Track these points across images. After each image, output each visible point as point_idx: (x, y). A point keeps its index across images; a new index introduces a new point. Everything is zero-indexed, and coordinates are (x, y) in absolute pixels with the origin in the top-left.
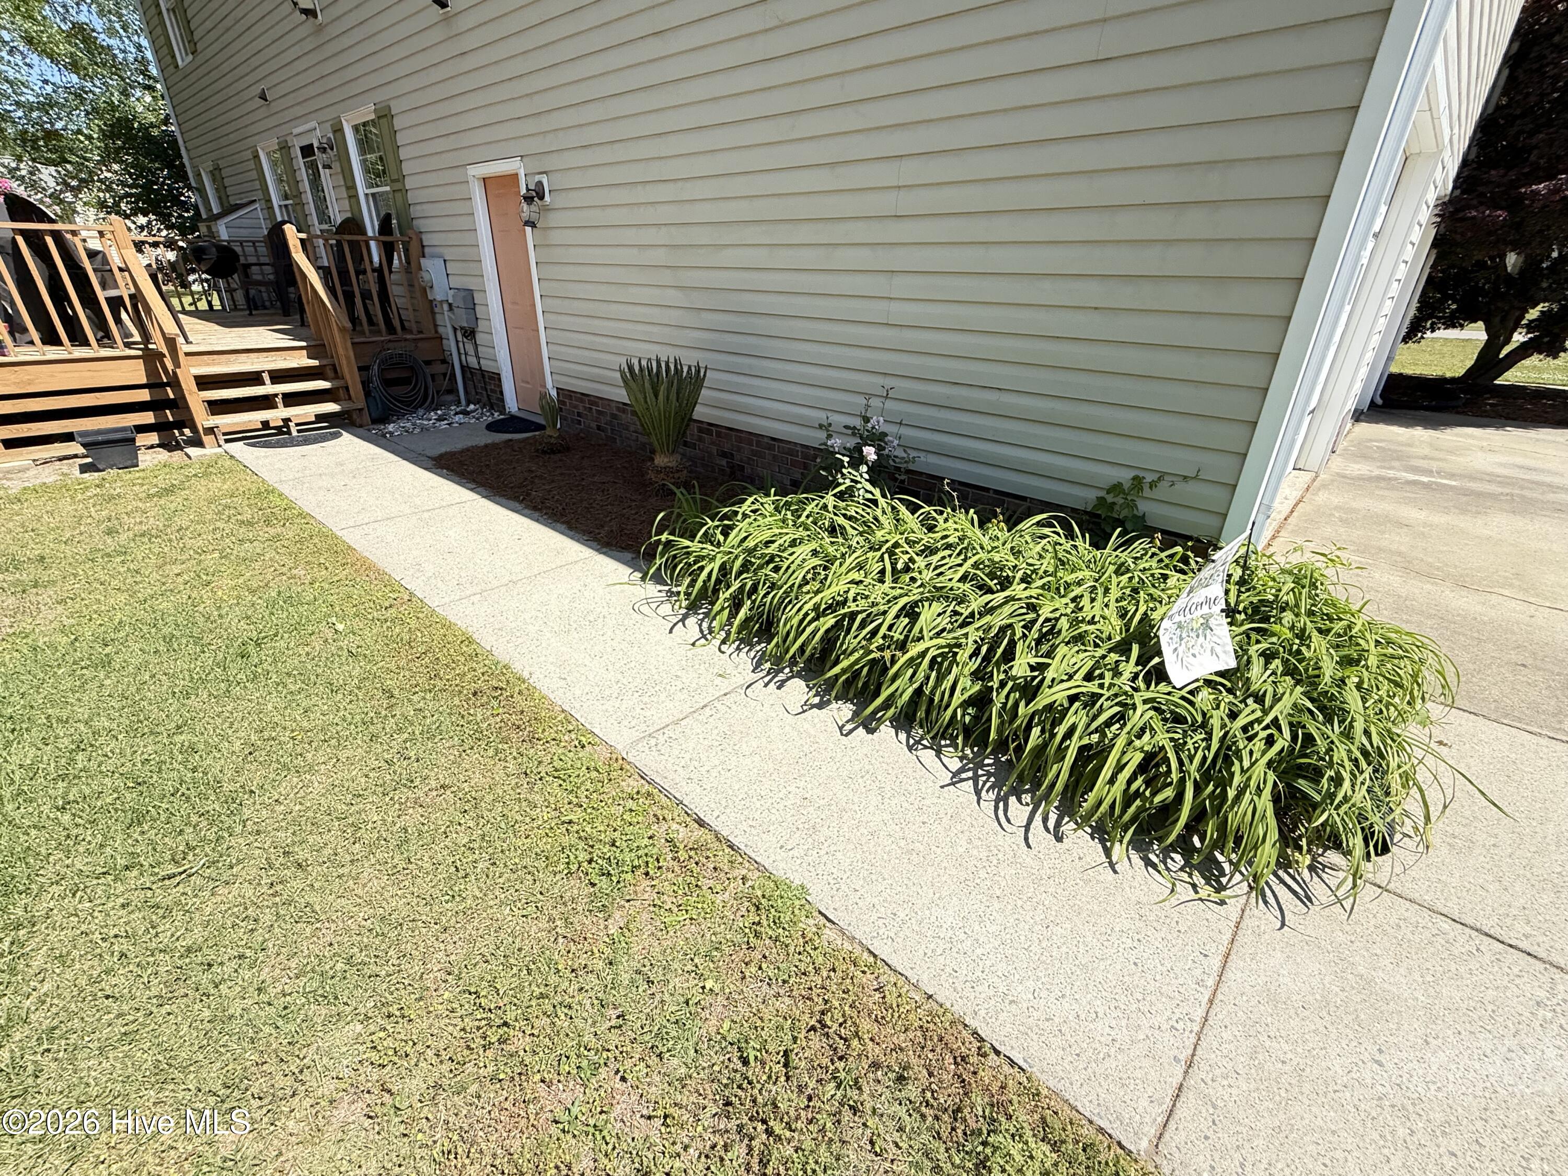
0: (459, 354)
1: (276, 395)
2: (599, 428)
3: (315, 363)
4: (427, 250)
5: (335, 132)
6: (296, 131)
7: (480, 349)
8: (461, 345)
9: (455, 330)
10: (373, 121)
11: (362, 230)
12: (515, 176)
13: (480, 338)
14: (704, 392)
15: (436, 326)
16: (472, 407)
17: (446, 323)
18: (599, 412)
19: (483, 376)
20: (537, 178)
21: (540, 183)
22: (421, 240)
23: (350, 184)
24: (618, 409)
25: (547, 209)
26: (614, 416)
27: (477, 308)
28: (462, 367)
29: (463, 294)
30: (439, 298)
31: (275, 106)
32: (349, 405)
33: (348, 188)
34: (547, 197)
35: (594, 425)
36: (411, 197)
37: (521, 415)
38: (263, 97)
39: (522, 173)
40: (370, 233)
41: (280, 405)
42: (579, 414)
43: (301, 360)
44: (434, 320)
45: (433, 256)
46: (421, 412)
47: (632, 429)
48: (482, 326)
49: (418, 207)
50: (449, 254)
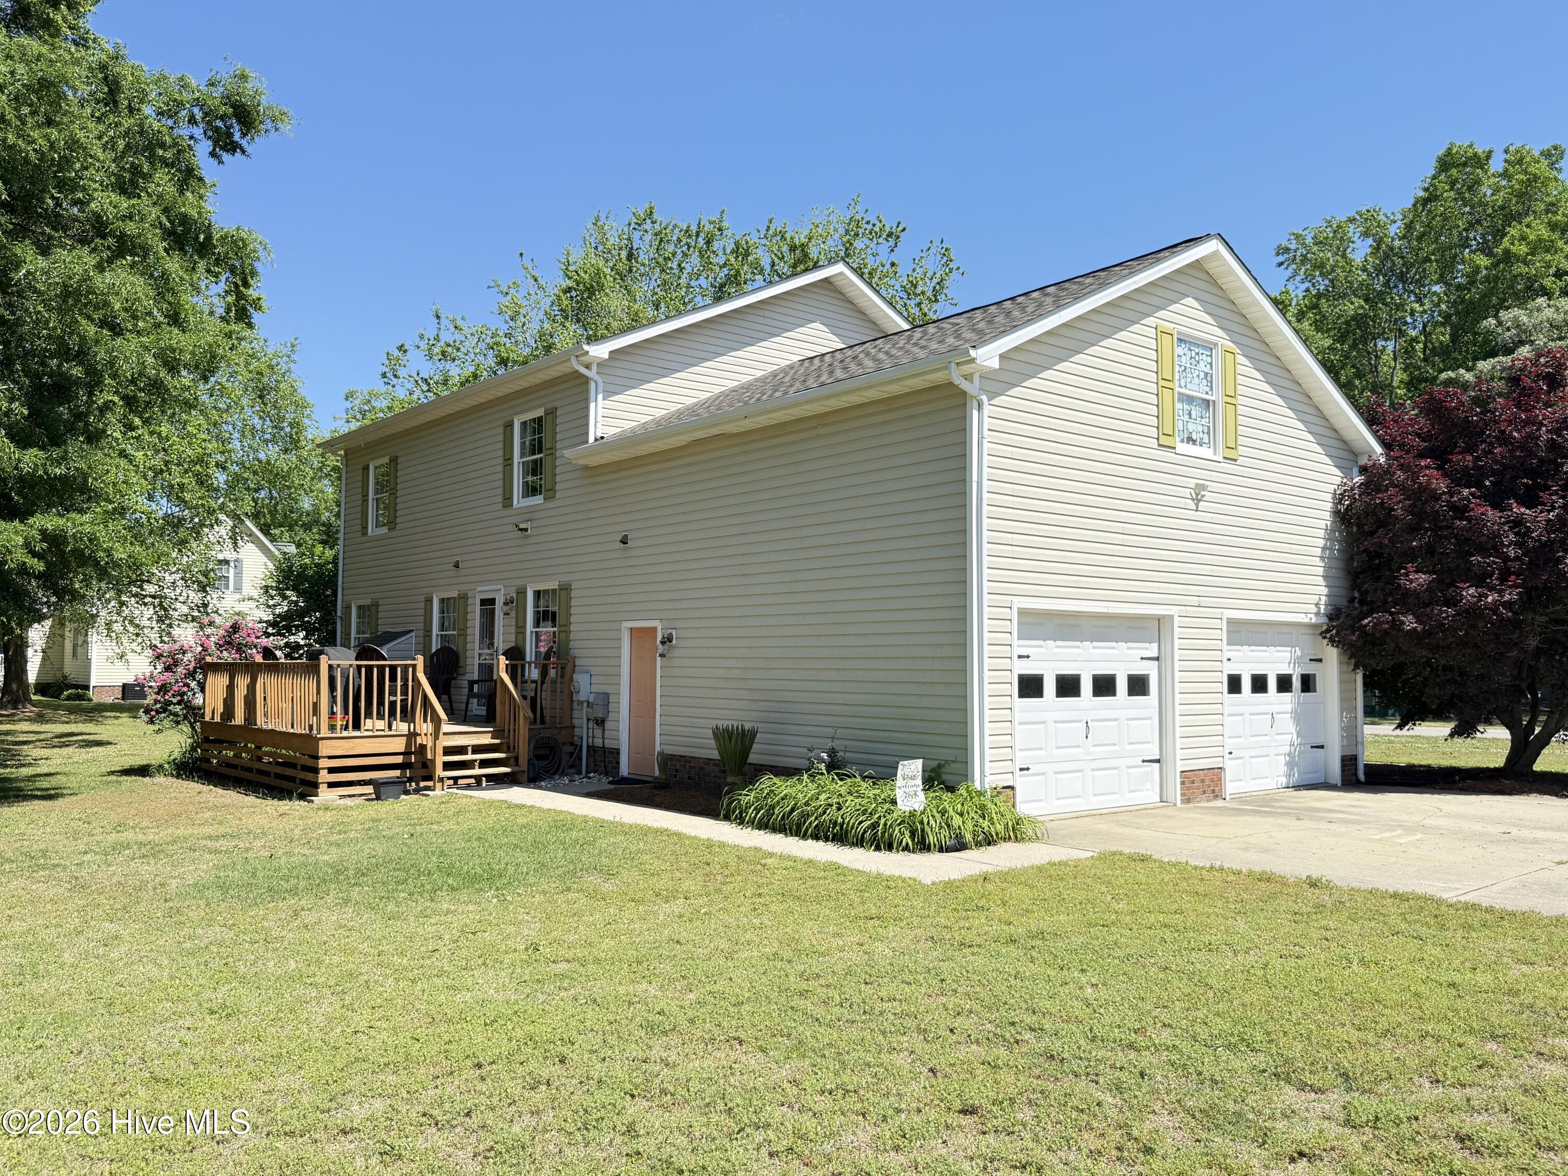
0: (588, 737)
1: (476, 761)
2: (689, 778)
3: (497, 741)
4: (577, 668)
5: (518, 593)
6: (479, 589)
7: (606, 732)
8: (591, 731)
9: (588, 720)
10: (554, 591)
11: (523, 658)
12: (655, 629)
13: (608, 725)
14: (754, 746)
15: (572, 718)
16: (592, 775)
17: (580, 718)
18: (691, 767)
19: (604, 752)
20: (669, 631)
21: (671, 634)
22: (574, 662)
23: (520, 624)
24: (704, 763)
25: (674, 647)
26: (701, 768)
27: (611, 705)
28: (588, 746)
29: (602, 696)
30: (582, 699)
31: (463, 572)
32: (516, 769)
33: (517, 627)
34: (674, 641)
35: (686, 776)
36: (572, 636)
37: (631, 776)
38: (457, 566)
39: (659, 628)
40: (528, 659)
41: (477, 767)
42: (676, 770)
43: (486, 740)
44: (571, 714)
45: (582, 672)
46: (557, 777)
47: (713, 774)
48: (612, 716)
49: (577, 642)
50: (594, 671)
